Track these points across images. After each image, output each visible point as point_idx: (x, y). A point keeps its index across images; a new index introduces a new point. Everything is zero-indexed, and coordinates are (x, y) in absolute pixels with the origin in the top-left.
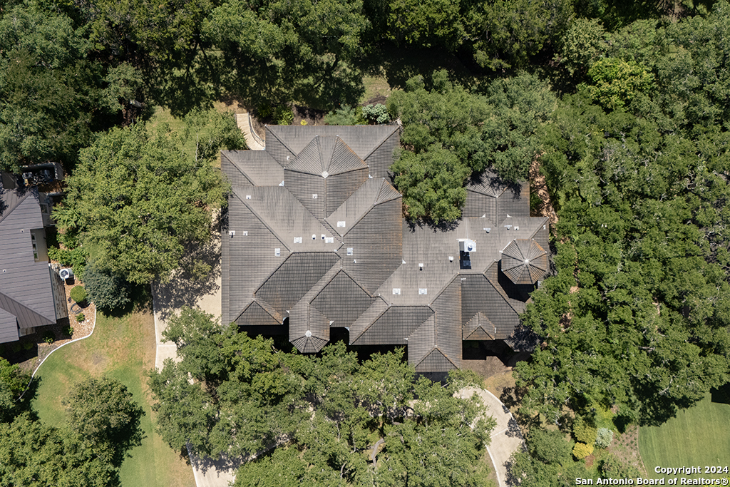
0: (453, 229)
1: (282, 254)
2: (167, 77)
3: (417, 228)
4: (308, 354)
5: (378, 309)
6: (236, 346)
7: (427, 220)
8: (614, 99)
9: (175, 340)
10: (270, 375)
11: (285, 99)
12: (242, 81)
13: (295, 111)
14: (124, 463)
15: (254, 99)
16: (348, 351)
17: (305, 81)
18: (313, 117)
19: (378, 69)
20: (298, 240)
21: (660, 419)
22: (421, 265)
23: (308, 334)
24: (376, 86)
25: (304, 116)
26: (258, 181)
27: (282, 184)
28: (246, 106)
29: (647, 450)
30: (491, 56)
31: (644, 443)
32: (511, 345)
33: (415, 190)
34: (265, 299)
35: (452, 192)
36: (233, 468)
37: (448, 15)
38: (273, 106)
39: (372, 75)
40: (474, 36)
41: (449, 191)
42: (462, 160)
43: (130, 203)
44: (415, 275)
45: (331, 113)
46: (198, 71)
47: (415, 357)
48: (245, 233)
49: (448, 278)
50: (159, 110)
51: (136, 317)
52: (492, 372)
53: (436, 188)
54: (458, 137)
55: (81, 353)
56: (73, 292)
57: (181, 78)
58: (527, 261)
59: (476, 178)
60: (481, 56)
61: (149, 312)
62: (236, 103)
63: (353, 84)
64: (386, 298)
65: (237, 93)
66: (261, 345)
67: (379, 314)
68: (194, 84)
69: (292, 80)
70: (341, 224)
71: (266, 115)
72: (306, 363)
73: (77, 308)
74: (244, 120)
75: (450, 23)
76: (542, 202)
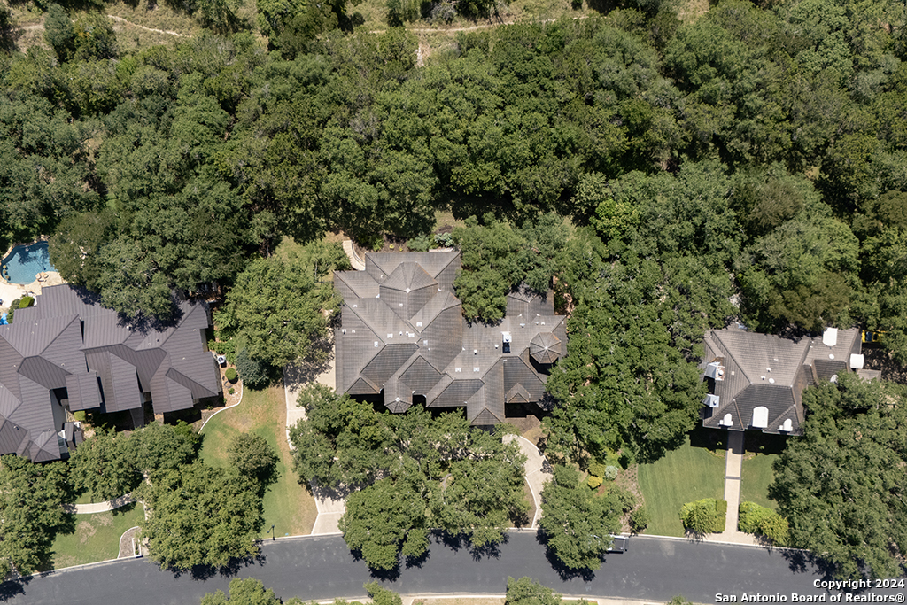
0: (498, 325)
1: (379, 346)
2: (291, 214)
3: (473, 324)
4: (398, 414)
5: (446, 382)
6: (349, 409)
7: (480, 319)
8: (613, 230)
9: (305, 406)
10: (372, 428)
11: (378, 229)
12: (346, 216)
13: (385, 238)
14: (265, 495)
15: (355, 230)
16: (425, 411)
17: (393, 216)
18: (398, 241)
19: (445, 206)
20: (390, 336)
21: (653, 458)
22: (475, 351)
23: (398, 400)
24: (444, 218)
25: (392, 241)
26: (362, 294)
27: (378, 297)
28: (348, 234)
29: (643, 482)
30: (524, 202)
31: (641, 476)
32: (541, 405)
33: (471, 299)
34: (368, 376)
35: (496, 300)
36: (343, 497)
37: (492, 178)
38: (369, 234)
39: (441, 210)
40: (511, 189)
41: (495, 299)
42: (504, 277)
43: (275, 312)
44: (470, 359)
45: (411, 240)
46: (313, 210)
47: (472, 415)
48: (354, 331)
49: (494, 360)
50: (285, 238)
51: (272, 390)
52: (531, 427)
53: (485, 297)
54: (501, 261)
55: (232, 417)
56: (227, 373)
57: (301, 215)
58: (546, 348)
59: (515, 289)
60: (517, 202)
61: (281, 386)
62: (342, 233)
63: (427, 217)
64: (451, 374)
65: (343, 225)
66: (366, 407)
67: (446, 385)
68: (311, 220)
69: (382, 215)
70: (419, 324)
71: (365, 241)
72: (396, 420)
73: (229, 384)
74: (348, 246)
75: (494, 183)
76: (567, 302)
